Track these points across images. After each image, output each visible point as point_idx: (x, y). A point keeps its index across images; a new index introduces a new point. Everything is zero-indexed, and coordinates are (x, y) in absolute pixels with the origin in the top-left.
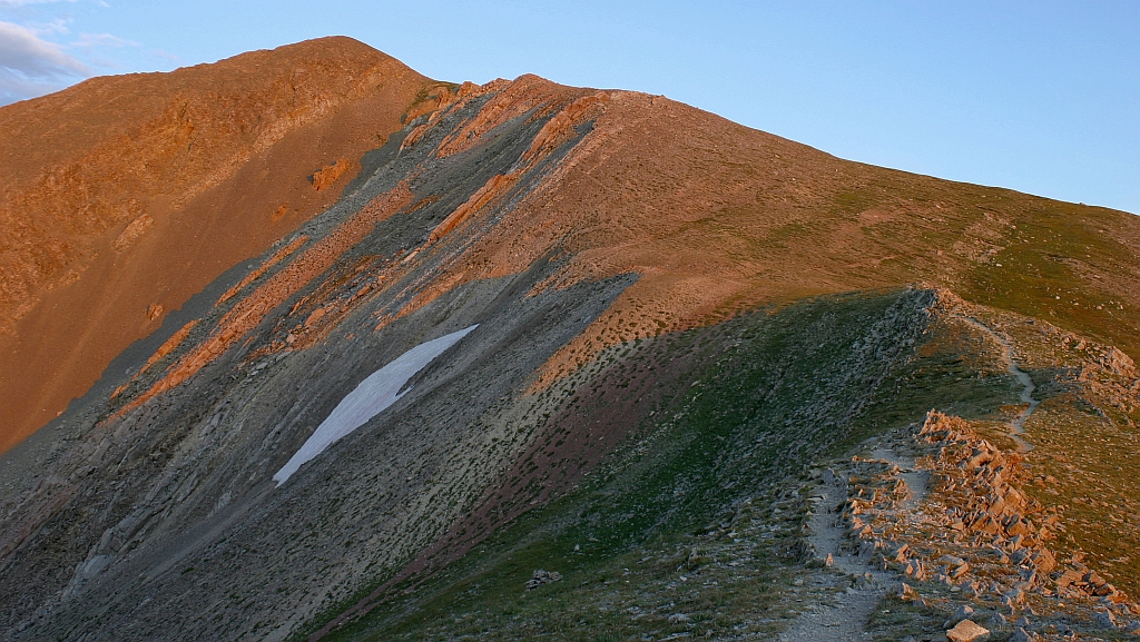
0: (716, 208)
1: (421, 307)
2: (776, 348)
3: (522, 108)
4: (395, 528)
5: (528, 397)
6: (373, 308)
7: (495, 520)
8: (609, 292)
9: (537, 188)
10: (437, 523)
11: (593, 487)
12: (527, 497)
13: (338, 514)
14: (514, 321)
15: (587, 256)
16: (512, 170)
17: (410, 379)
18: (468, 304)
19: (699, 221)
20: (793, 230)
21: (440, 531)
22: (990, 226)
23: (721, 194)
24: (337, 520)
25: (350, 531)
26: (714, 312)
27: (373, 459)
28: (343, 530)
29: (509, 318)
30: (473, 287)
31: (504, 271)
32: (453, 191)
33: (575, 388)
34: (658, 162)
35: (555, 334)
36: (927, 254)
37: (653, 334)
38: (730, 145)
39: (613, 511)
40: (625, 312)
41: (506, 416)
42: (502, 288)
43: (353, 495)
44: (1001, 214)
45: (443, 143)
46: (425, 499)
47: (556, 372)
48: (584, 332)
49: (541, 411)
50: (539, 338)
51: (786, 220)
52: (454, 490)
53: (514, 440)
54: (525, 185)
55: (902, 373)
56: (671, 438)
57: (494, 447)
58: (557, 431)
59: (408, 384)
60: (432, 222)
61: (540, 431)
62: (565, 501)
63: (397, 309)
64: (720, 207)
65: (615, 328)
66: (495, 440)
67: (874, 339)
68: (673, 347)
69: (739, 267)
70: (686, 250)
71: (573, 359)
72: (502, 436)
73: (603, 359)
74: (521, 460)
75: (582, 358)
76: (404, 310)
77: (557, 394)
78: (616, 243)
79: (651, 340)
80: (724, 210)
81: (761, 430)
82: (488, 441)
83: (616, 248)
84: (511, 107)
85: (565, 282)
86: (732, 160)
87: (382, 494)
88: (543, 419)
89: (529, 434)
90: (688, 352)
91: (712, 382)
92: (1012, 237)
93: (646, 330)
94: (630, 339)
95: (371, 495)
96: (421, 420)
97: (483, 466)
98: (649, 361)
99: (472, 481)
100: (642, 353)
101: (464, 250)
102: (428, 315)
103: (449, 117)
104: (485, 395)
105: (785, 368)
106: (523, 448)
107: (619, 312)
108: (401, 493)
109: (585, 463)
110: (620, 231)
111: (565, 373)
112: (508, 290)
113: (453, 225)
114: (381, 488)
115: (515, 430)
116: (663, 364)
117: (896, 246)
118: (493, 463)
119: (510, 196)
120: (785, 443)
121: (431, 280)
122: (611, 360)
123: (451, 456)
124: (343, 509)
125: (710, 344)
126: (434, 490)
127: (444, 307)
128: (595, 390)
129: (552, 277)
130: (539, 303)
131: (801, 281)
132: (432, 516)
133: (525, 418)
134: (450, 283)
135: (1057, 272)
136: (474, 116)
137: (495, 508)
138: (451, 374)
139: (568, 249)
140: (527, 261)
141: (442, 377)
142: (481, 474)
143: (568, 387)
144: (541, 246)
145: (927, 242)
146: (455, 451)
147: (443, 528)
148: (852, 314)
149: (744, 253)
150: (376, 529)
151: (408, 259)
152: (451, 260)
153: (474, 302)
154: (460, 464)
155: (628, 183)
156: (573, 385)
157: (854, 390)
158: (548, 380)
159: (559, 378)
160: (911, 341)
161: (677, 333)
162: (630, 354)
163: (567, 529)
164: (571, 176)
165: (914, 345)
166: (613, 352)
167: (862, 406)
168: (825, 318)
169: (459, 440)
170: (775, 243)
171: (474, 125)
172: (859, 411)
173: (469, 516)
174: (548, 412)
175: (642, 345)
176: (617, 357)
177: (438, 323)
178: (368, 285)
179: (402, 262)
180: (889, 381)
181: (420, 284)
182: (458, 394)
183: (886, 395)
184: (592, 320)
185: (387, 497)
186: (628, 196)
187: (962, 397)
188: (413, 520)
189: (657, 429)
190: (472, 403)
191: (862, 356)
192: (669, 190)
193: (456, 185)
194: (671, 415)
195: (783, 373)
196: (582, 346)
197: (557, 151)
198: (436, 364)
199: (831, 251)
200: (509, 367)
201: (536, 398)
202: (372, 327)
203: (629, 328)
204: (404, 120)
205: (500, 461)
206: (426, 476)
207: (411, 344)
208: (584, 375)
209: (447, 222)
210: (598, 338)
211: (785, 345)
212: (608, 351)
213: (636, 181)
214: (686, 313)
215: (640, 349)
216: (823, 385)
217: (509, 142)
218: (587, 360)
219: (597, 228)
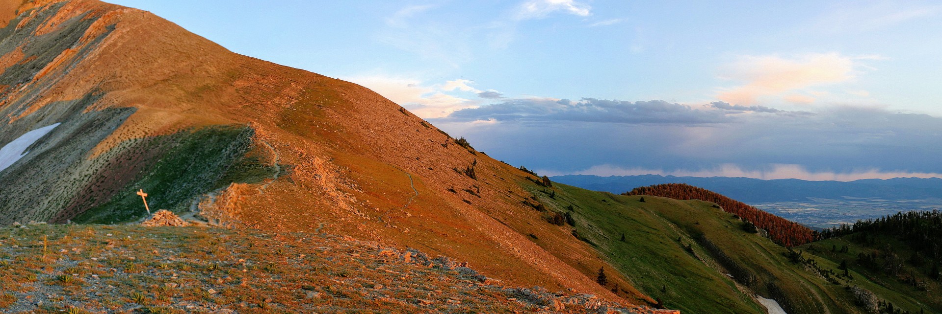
0: (172, 74)
1: (30, 113)
2: (193, 148)
3: (78, 12)
4: (35, 213)
5: (88, 162)
6: (7, 113)
7: (76, 211)
8: (123, 116)
9: (87, 58)
10: (52, 212)
11: (116, 200)
12: (89, 203)
13: (8, 206)
14: (77, 124)
15: (111, 95)
16: (74, 46)
17: (28, 148)
18: (53, 113)
19: (163, 80)
20: (206, 89)
21: (54, 215)
22: (293, 90)
23: (174, 67)
24: (7, 209)
25: (14, 214)
26: (169, 129)
27: (20, 184)
28: (11, 213)
29: (75, 122)
30: (56, 105)
31: (71, 98)
32: (44, 55)
33: (109, 159)
34: (145, 48)
35: (99, 133)
36: (263, 103)
37: (142, 137)
38: (180, 42)
39: (126, 210)
40: (130, 126)
41: (79, 169)
42: (69, 107)
43: (13, 199)
44: (299, 84)
45: (38, 28)
46: (46, 202)
47: (100, 151)
48: (112, 134)
49: (94, 168)
50: (91, 135)
51: (204, 83)
52: (58, 199)
53: (83, 180)
54: (81, 55)
55: (238, 164)
56: (149, 183)
57: (75, 182)
58: (101, 177)
59: (26, 150)
60: (33, 70)
61: (94, 176)
62: (105, 205)
63: (20, 114)
64: (174, 74)
65: (126, 133)
66: (75, 179)
67: (231, 149)
68: (150, 144)
69: (180, 106)
70: (157, 94)
71: (108, 146)
72: (78, 177)
73: (121, 147)
74: (86, 188)
75: (112, 146)
76: (22, 114)
77: (101, 161)
78: (124, 89)
79: (142, 140)
80: (175, 75)
81: (185, 182)
82: (72, 179)
83: (124, 91)
84: (73, 11)
85: (101, 107)
86: (181, 50)
87: (26, 199)
88: (95, 171)
89: (89, 177)
90: (157, 147)
91: (167, 161)
92: (302, 96)
93: (139, 135)
94: (132, 138)
95: (21, 200)
96: (39, 169)
97: (70, 190)
98: (140, 150)
99: (66, 195)
100: (138, 145)
101: (51, 86)
102: (34, 117)
103: (40, 13)
104: (69, 159)
105: (196, 157)
106: (87, 183)
107: (128, 126)
108: (35, 199)
109: (113, 191)
110: (127, 83)
111: (104, 152)
112: (72, 107)
113: (45, 73)
114: (26, 196)
115: (83, 175)
116: (147, 151)
117: (250, 98)
118: (74, 189)
119: (74, 60)
120: (193, 187)
121: (36, 100)
122: (124, 148)
123: (56, 185)
124: (9, 204)
125: (167, 144)
126: (50, 199)
127: (41, 114)
128: (117, 160)
129: (95, 104)
130: (89, 116)
131: (207, 114)
132: (50, 209)
133: (87, 170)
134: (45, 102)
135: (319, 114)
136: (54, 15)
137: (76, 207)
138: (48, 147)
139: (101, 89)
140: (82, 94)
141: (43, 148)
142: (69, 193)
143: (106, 158)
144: (89, 87)
145: (264, 97)
146: (58, 183)
147: (54, 214)
148: (224, 137)
149: (183, 98)
150: (26, 213)
151: (23, 89)
152: (45, 91)
153: (56, 112)
154: (60, 188)
155: (131, 58)
156: (108, 157)
157: (220, 169)
158: (97, 155)
159: (101, 154)
160: (244, 151)
161: (152, 138)
162: (133, 146)
163: (107, 216)
164: (104, 52)
165: (244, 152)
166: (125, 144)
167: (222, 176)
168: (213, 137)
169: (59, 178)
170: (197, 95)
171: (54, 20)
172: (220, 178)
173: (65, 209)
174: (97, 169)
175: (137, 142)
176: (127, 147)
177: (39, 121)
178: (4, 101)
179: (20, 90)
180: (232, 167)
181: (30, 102)
182: (55, 158)
183: (230, 173)
184: (116, 128)
185: (29, 200)
186: (131, 65)
187: (256, 174)
188: (42, 210)
189: (143, 178)
190: (63, 162)
191: (225, 155)
192: (150, 63)
193: (46, 51)
194: (149, 174)
195: (195, 159)
196: (111, 140)
197: (98, 39)
198: (39, 142)
199: (222, 100)
200: (79, 147)
201: (92, 162)
202: (7, 121)
203: (132, 133)
204: (17, 13)
205: (77, 188)
206: (46, 192)
207: (26, 131)
208: (113, 153)
209: (42, 71)
210: (119, 137)
211: (197, 148)
212: (123, 144)
213: (135, 57)
214: (156, 129)
215: (137, 143)
216: (209, 166)
217: (72, 31)
218: (114, 147)
219: (115, 80)
